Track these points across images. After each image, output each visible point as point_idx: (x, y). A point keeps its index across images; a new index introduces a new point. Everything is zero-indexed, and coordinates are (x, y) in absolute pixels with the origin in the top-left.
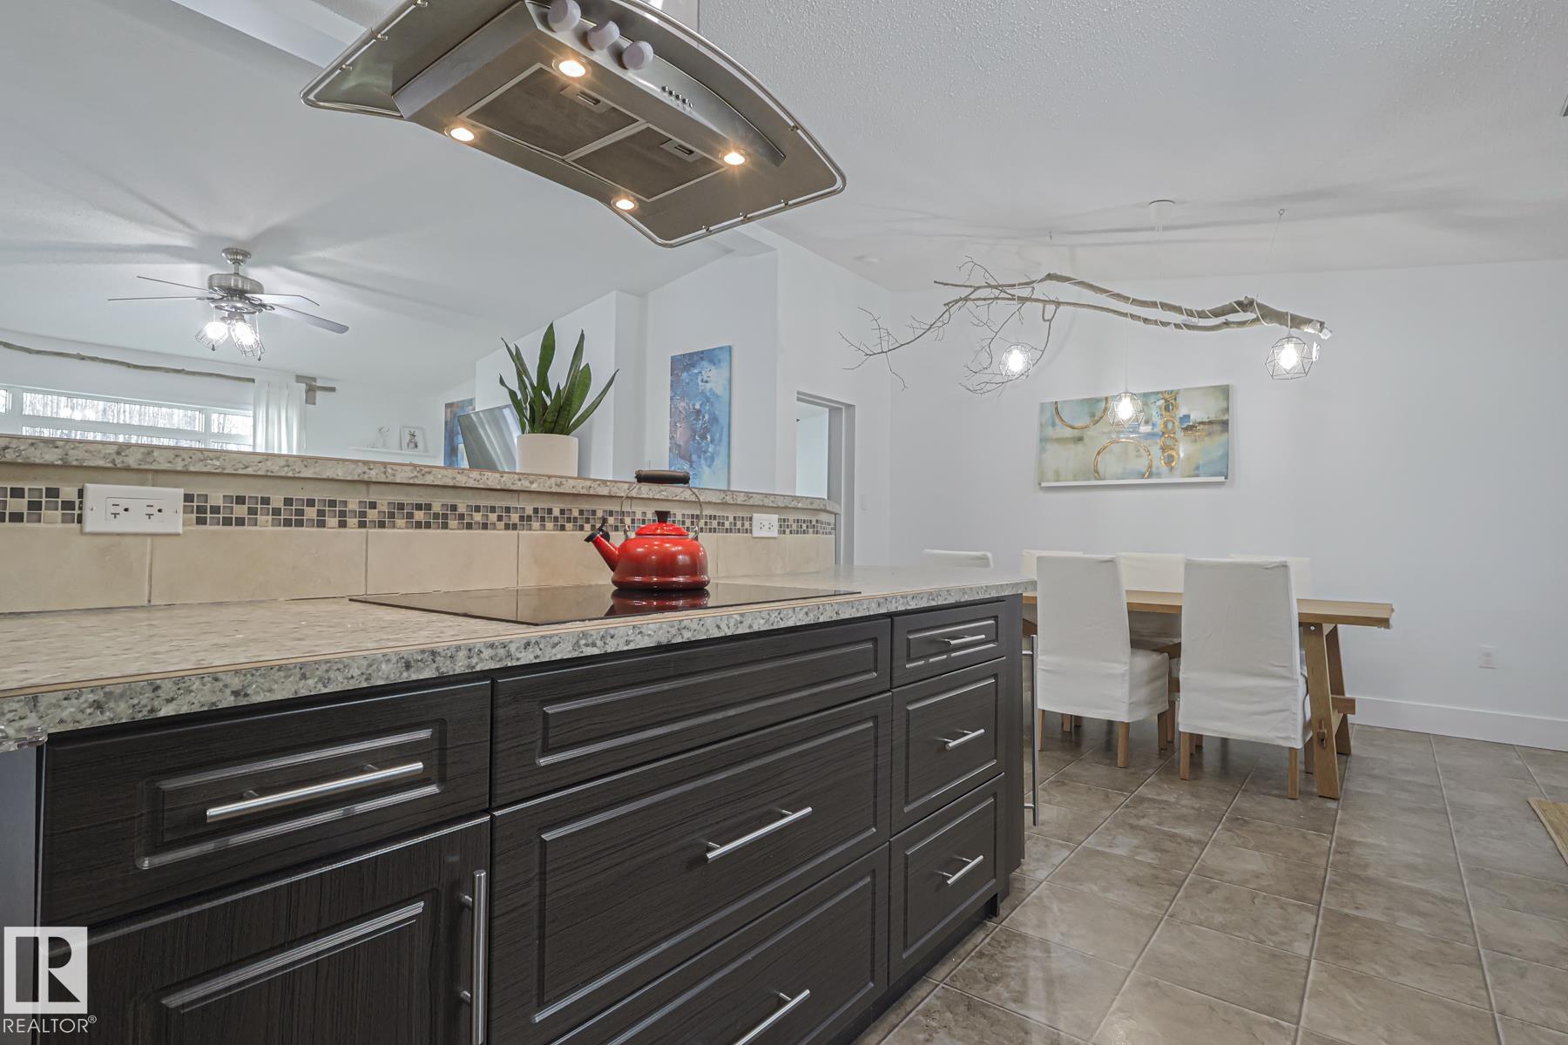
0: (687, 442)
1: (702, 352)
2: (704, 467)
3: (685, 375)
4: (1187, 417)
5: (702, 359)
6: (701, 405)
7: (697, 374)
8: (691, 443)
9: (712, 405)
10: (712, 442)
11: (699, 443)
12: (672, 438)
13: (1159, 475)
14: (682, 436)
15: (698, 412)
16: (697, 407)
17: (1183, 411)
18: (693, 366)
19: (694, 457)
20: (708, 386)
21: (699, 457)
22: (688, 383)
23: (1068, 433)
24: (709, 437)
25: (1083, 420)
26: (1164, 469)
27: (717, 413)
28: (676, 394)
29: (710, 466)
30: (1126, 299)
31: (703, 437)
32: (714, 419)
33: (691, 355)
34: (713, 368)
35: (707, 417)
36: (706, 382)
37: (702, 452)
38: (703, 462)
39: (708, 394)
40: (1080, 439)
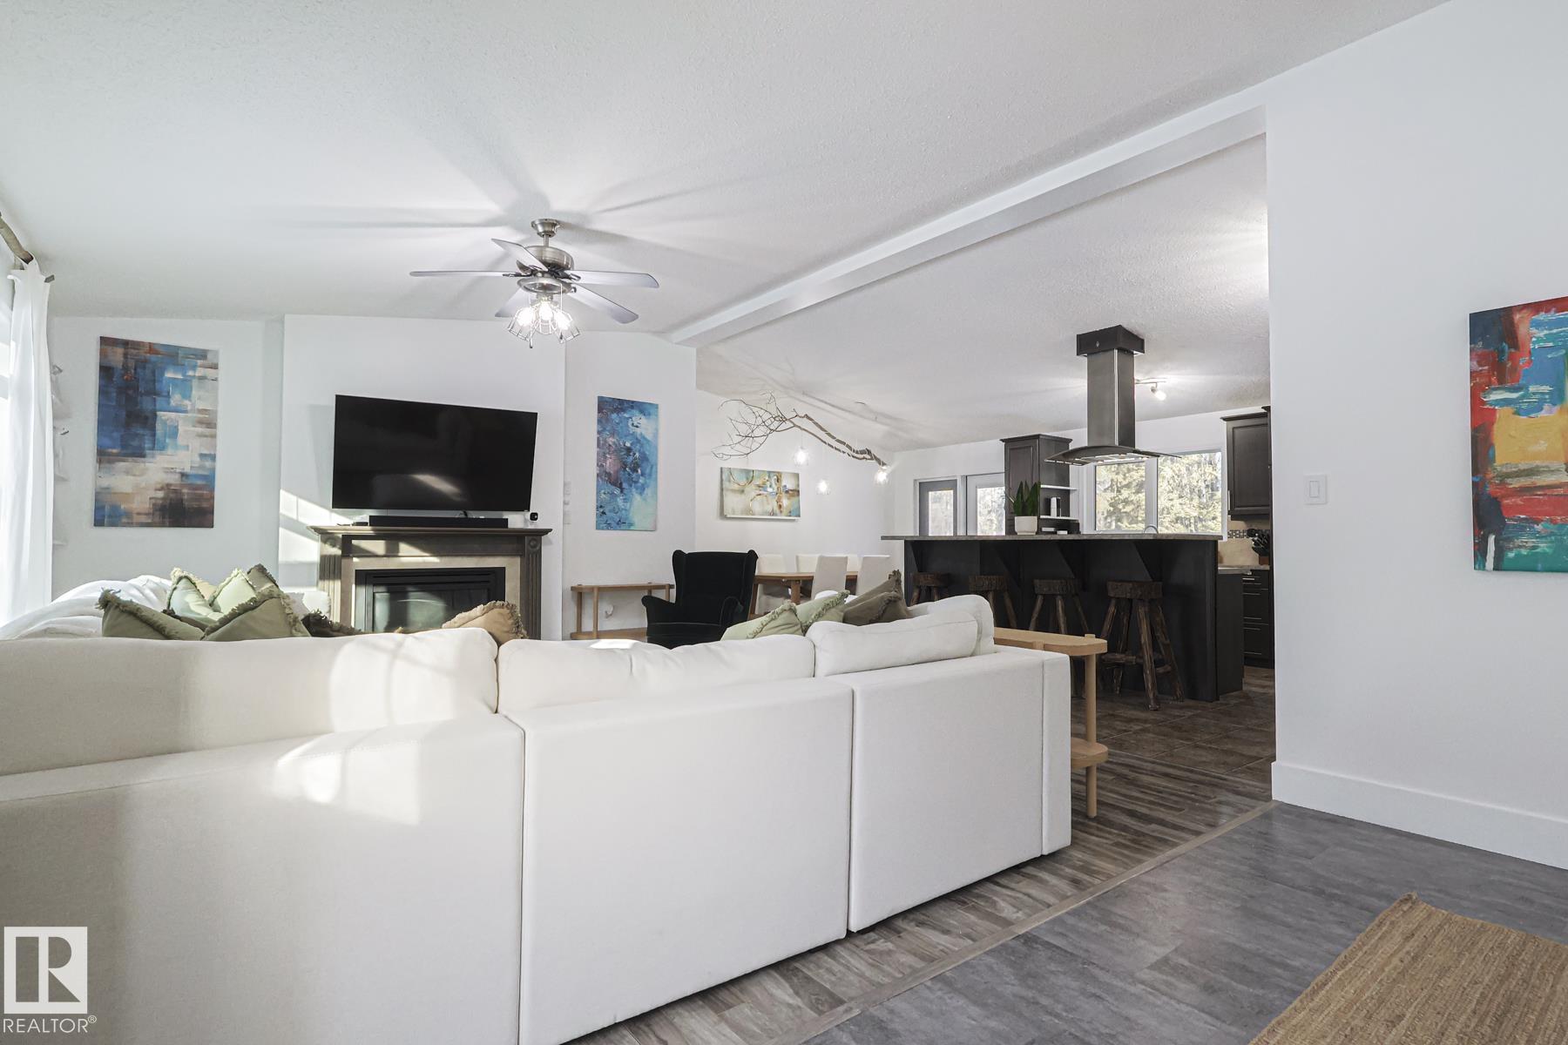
0: (617, 472)
1: (633, 402)
2: (634, 493)
3: (614, 416)
4: (785, 486)
5: (632, 407)
6: (631, 444)
7: (628, 418)
8: (622, 472)
9: (642, 446)
10: (642, 475)
11: (629, 474)
12: (600, 466)
13: (776, 515)
14: (611, 464)
15: (629, 450)
16: (628, 444)
17: (783, 484)
18: (624, 410)
19: (625, 485)
20: (638, 430)
21: (631, 486)
22: (618, 424)
23: (736, 487)
24: (639, 471)
25: (743, 482)
26: (778, 511)
27: (647, 453)
28: (604, 429)
29: (641, 494)
30: (834, 438)
31: (634, 470)
32: (644, 458)
33: (621, 401)
34: (643, 417)
35: (637, 455)
36: (637, 427)
37: (632, 482)
38: (634, 490)
39: (639, 437)
40: (743, 491)
